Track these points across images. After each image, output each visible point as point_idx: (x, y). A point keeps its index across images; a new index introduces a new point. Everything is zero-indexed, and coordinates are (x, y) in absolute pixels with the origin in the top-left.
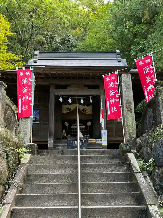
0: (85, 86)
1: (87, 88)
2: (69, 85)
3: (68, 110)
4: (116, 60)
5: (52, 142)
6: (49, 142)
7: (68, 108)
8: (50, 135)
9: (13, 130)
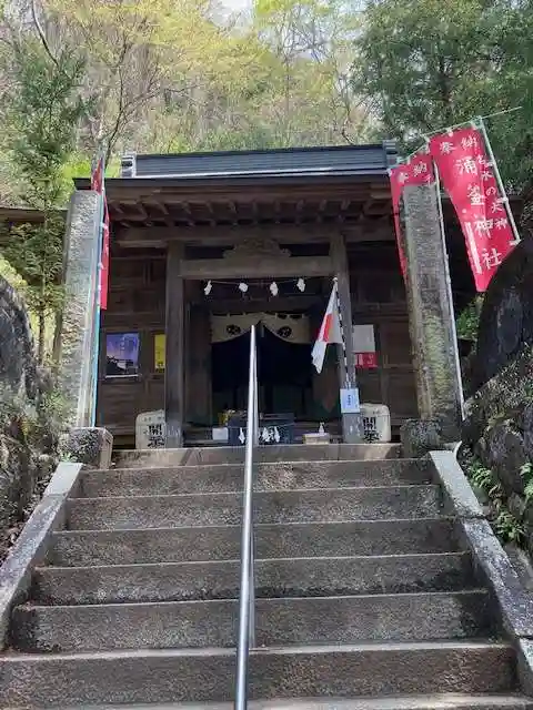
0: (283, 246)
1: (289, 253)
2: (231, 248)
3: (231, 333)
7: (232, 327)
9: (18, 380)
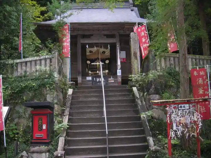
0: (105, 35)
1: (106, 37)
2: (92, 35)
3: (90, 52)
4: (130, 9)
5: (81, 79)
6: (78, 79)
7: (90, 51)
8: (79, 73)
